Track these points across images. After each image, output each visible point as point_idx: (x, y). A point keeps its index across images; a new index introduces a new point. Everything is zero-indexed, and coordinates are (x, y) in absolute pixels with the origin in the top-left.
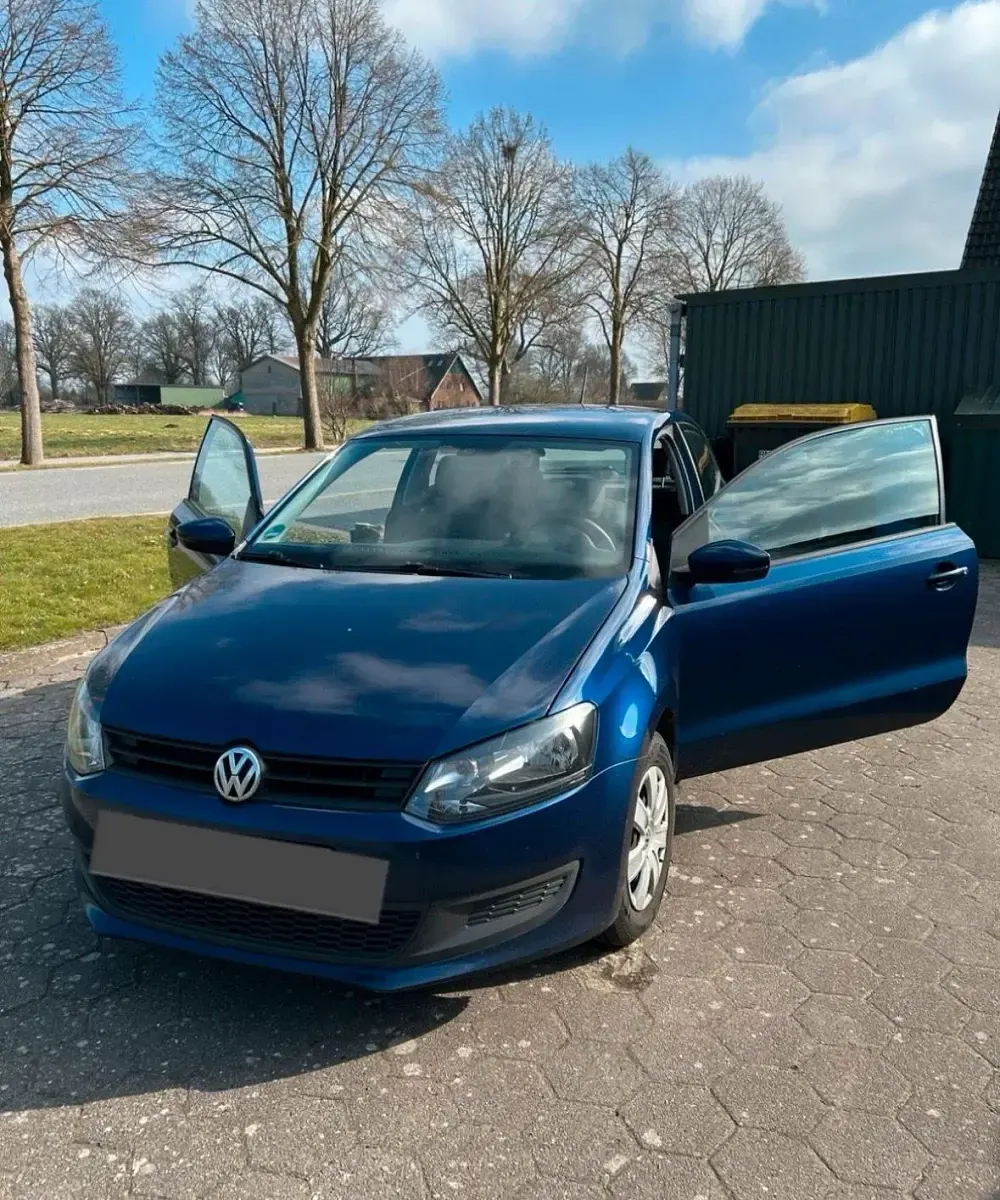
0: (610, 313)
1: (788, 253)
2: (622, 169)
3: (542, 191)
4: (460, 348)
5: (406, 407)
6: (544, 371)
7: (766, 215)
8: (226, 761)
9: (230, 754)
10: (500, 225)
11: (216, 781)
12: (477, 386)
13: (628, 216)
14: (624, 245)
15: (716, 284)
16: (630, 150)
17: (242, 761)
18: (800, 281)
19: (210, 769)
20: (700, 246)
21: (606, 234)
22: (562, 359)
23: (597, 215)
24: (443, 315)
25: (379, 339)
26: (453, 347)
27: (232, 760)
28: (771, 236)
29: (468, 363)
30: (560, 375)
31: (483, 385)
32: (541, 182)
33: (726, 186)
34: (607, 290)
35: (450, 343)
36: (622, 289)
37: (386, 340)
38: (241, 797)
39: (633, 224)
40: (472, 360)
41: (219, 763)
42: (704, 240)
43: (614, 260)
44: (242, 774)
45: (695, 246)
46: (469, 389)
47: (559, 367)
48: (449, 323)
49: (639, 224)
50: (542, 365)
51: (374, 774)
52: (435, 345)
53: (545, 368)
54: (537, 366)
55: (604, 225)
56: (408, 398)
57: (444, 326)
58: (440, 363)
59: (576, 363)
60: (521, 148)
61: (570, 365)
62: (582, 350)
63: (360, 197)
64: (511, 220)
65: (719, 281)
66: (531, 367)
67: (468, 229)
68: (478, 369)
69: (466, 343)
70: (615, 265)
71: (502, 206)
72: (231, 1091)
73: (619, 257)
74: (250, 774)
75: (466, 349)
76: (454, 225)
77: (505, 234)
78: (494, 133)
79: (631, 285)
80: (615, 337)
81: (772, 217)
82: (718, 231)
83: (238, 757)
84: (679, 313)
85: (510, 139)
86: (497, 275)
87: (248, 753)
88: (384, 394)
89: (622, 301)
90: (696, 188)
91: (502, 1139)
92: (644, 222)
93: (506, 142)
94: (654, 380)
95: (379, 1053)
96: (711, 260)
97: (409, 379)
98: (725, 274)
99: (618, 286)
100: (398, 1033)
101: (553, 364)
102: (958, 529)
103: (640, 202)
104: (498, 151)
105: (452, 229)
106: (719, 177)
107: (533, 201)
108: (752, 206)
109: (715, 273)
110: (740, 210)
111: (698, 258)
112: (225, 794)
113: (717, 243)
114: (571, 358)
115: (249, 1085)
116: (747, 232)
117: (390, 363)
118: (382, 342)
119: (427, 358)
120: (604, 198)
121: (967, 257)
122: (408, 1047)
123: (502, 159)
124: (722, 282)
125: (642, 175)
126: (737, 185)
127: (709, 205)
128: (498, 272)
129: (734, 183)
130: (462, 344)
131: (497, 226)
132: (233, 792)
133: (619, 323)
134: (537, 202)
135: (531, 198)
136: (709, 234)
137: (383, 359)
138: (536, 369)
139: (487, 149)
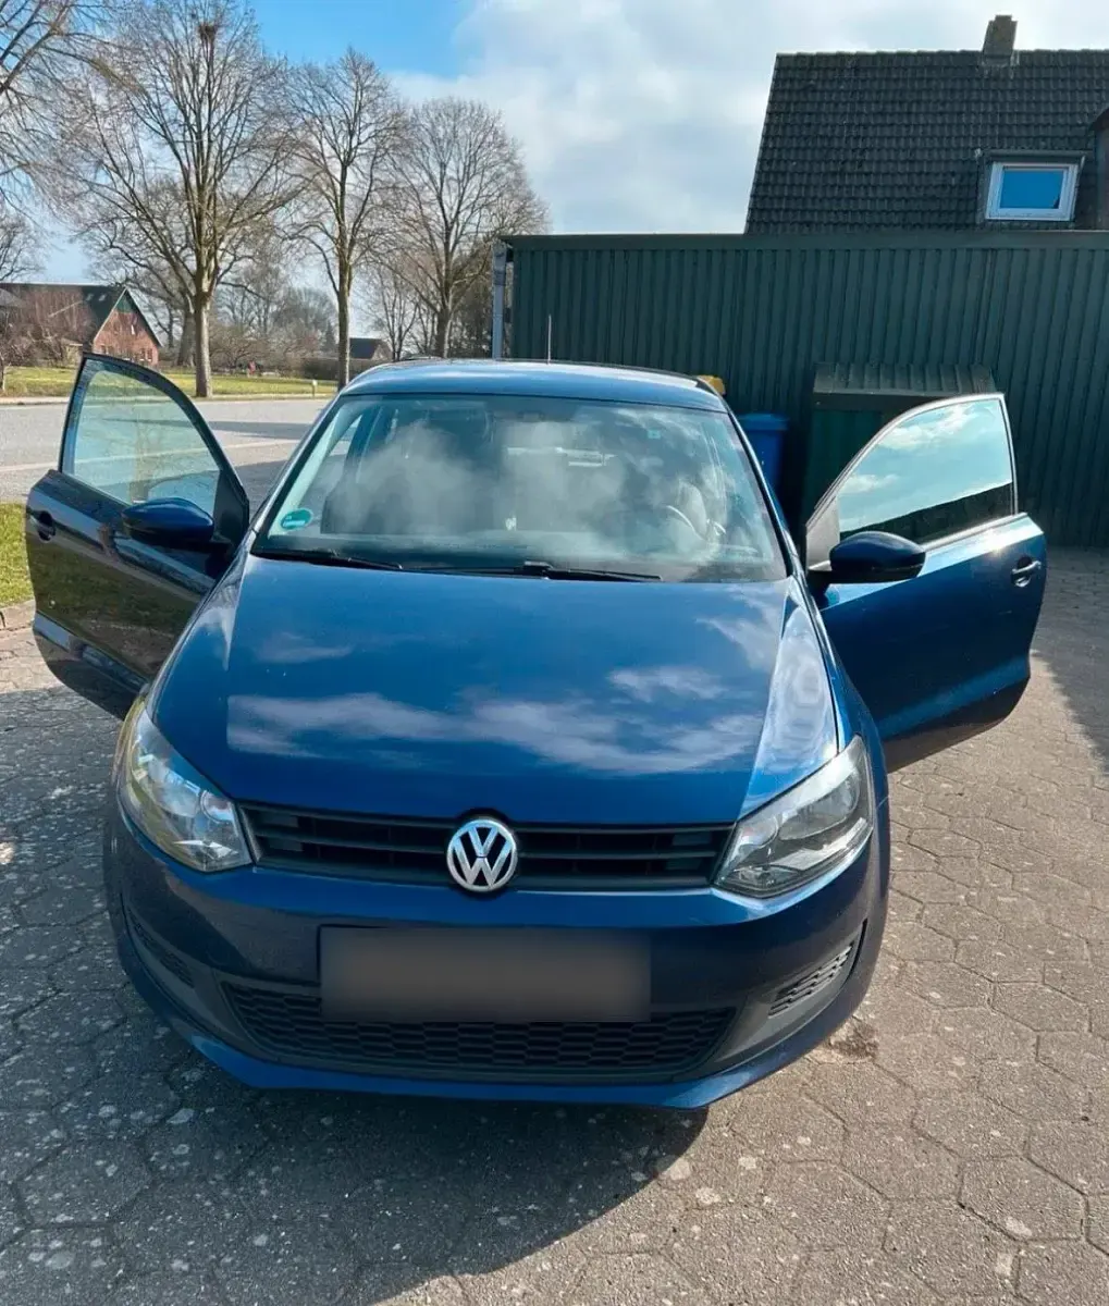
0: (335, 250)
1: (529, 197)
2: (344, 74)
3: (251, 89)
4: (127, 279)
5: (61, 351)
6: (235, 317)
7: (504, 151)
8: (466, 840)
9: (471, 828)
10: (199, 124)
11: (452, 868)
12: (153, 329)
13: (351, 134)
14: (349, 170)
15: (452, 227)
16: (350, 50)
17: (490, 839)
18: (543, 232)
19: (442, 853)
20: (431, 177)
21: (326, 154)
22: (257, 303)
23: (315, 129)
24: (104, 237)
25: (15, 260)
26: (118, 277)
27: (475, 839)
28: (511, 175)
29: (140, 299)
30: (255, 322)
31: (159, 328)
32: (249, 77)
33: (460, 111)
34: (330, 223)
35: (114, 273)
36: (348, 224)
37: (23, 262)
38: (492, 885)
39: (359, 143)
40: (144, 296)
41: (455, 844)
42: (436, 173)
43: (338, 186)
44: (492, 856)
45: (426, 178)
46: (143, 333)
47: (253, 313)
48: (112, 246)
49: (365, 145)
50: (232, 308)
51: (665, 842)
52: (94, 274)
53: (237, 313)
54: (226, 309)
55: (324, 141)
56: (64, 340)
57: (105, 250)
58: (102, 298)
59: (273, 308)
60: (221, 31)
61: (266, 311)
62: (281, 293)
63: (17, 68)
64: (215, 120)
65: (455, 226)
66: (220, 310)
67: (158, 127)
68: (152, 309)
69: (135, 275)
70: (339, 193)
71: (201, 101)
72: (512, 1266)
73: (342, 184)
74: (504, 854)
75: (135, 281)
76: (136, 119)
77: (205, 138)
78: (186, 6)
79: (358, 220)
80: (342, 281)
81: (512, 155)
82: (452, 164)
83: (483, 833)
84: (504, 258)
85: (209, 17)
86: (198, 191)
87: (498, 827)
88: (29, 333)
89: (349, 237)
90: (426, 109)
91: (870, 1262)
92: (371, 145)
93: (202, 20)
94: (373, 335)
95: (653, 1182)
96: (445, 198)
97: (62, 315)
98: (460, 217)
99: (343, 217)
100: (656, 1153)
101: (246, 309)
102: (1028, 519)
103: (366, 117)
104: (192, 31)
105: (134, 125)
106: (451, 98)
107: (241, 100)
108: (490, 138)
109: (450, 214)
110: (476, 141)
111: (431, 195)
112: (469, 884)
113: (451, 178)
114: (268, 302)
115: (530, 1253)
116: (485, 167)
117: (37, 295)
118: (20, 265)
119: (86, 290)
120: (322, 107)
121: (750, 221)
122: (679, 1169)
123: (198, 42)
124: (458, 225)
125: (368, 83)
126: (473, 110)
127: (441, 131)
128: (201, 188)
129: (469, 106)
130: (131, 275)
131: (195, 129)
132: (481, 879)
133: (346, 264)
134: (245, 102)
135: (237, 96)
136: (443, 166)
137: (25, 287)
138: (225, 313)
139: (178, 25)
